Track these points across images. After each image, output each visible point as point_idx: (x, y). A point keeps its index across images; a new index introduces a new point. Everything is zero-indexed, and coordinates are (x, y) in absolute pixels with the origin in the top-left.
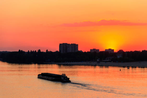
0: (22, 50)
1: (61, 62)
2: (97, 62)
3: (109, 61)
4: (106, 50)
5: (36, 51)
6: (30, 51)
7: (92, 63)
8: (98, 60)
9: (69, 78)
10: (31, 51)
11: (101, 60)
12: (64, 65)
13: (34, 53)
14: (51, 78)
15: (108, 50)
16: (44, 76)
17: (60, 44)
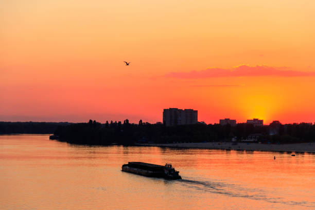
0: (95, 121)
1: (166, 143)
2: (231, 144)
3: (254, 142)
4: (248, 120)
5: (120, 122)
6: (109, 123)
7: (223, 145)
8: (233, 140)
9: (178, 172)
10: (112, 122)
11: (239, 140)
12: (172, 148)
13: (117, 125)
14: (146, 171)
15: (251, 120)
16: (133, 168)
17: (165, 110)
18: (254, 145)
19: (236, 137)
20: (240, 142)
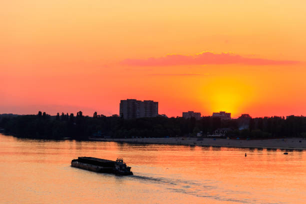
0: (44, 113)
2: (196, 139)
3: (222, 137)
4: (214, 113)
5: (72, 115)
6: (60, 115)
7: (187, 140)
8: (199, 135)
9: (130, 168)
10: (63, 114)
11: (205, 135)
12: (130, 143)
13: (69, 117)
14: (96, 167)
15: (218, 113)
16: (83, 163)
17: (122, 101)
18: (221, 140)
19: (201, 132)
20: (207, 137)
